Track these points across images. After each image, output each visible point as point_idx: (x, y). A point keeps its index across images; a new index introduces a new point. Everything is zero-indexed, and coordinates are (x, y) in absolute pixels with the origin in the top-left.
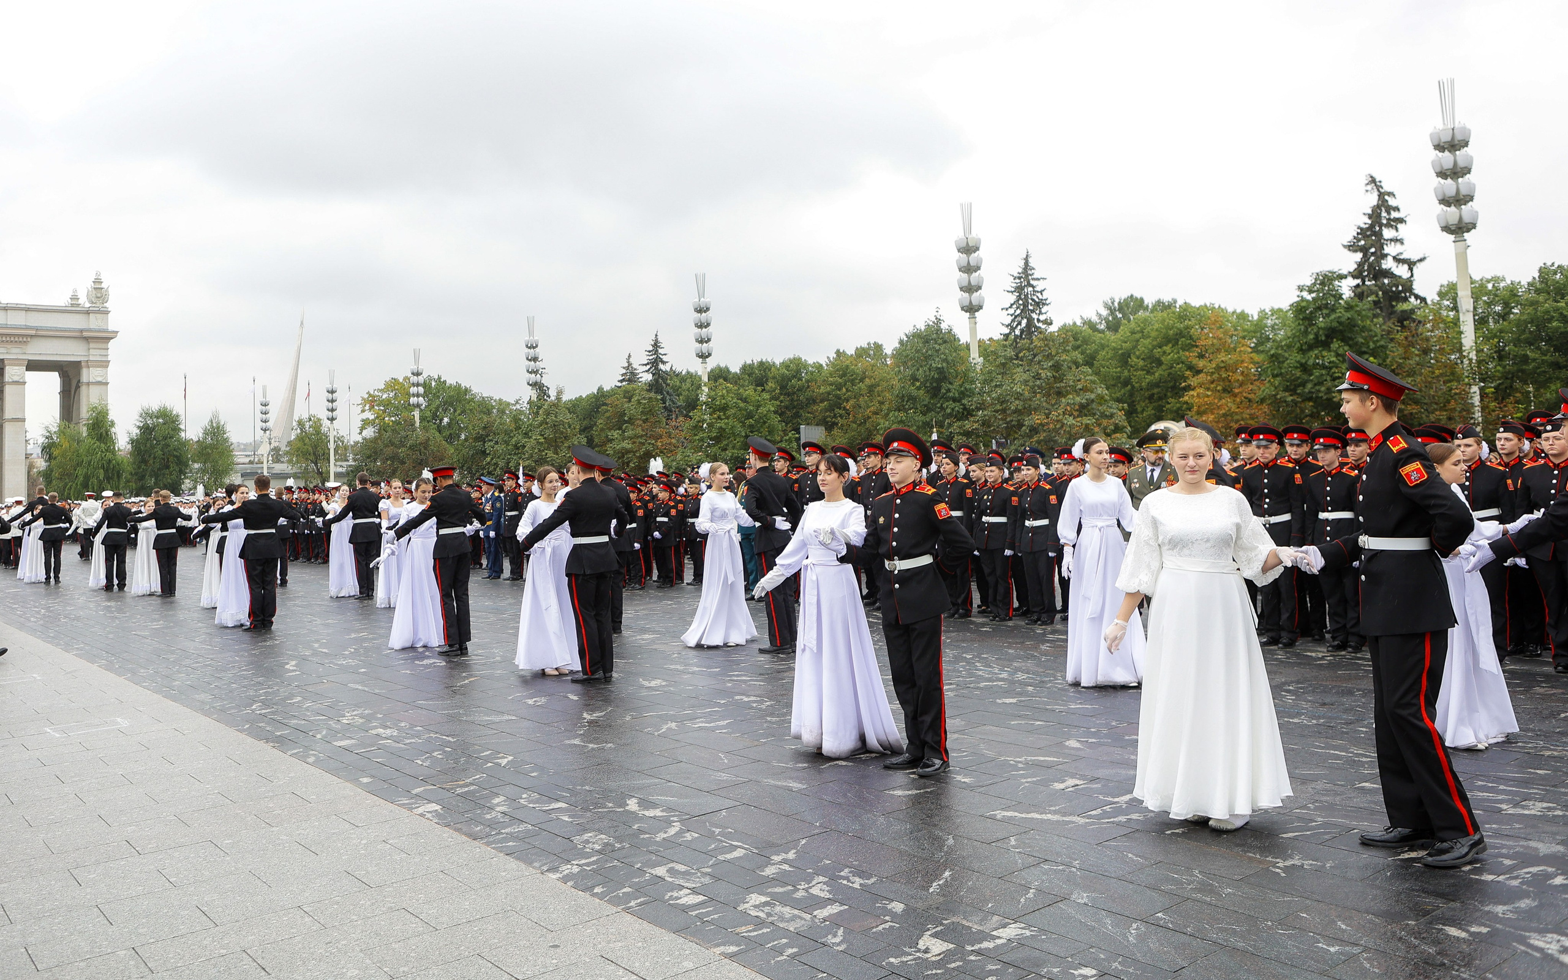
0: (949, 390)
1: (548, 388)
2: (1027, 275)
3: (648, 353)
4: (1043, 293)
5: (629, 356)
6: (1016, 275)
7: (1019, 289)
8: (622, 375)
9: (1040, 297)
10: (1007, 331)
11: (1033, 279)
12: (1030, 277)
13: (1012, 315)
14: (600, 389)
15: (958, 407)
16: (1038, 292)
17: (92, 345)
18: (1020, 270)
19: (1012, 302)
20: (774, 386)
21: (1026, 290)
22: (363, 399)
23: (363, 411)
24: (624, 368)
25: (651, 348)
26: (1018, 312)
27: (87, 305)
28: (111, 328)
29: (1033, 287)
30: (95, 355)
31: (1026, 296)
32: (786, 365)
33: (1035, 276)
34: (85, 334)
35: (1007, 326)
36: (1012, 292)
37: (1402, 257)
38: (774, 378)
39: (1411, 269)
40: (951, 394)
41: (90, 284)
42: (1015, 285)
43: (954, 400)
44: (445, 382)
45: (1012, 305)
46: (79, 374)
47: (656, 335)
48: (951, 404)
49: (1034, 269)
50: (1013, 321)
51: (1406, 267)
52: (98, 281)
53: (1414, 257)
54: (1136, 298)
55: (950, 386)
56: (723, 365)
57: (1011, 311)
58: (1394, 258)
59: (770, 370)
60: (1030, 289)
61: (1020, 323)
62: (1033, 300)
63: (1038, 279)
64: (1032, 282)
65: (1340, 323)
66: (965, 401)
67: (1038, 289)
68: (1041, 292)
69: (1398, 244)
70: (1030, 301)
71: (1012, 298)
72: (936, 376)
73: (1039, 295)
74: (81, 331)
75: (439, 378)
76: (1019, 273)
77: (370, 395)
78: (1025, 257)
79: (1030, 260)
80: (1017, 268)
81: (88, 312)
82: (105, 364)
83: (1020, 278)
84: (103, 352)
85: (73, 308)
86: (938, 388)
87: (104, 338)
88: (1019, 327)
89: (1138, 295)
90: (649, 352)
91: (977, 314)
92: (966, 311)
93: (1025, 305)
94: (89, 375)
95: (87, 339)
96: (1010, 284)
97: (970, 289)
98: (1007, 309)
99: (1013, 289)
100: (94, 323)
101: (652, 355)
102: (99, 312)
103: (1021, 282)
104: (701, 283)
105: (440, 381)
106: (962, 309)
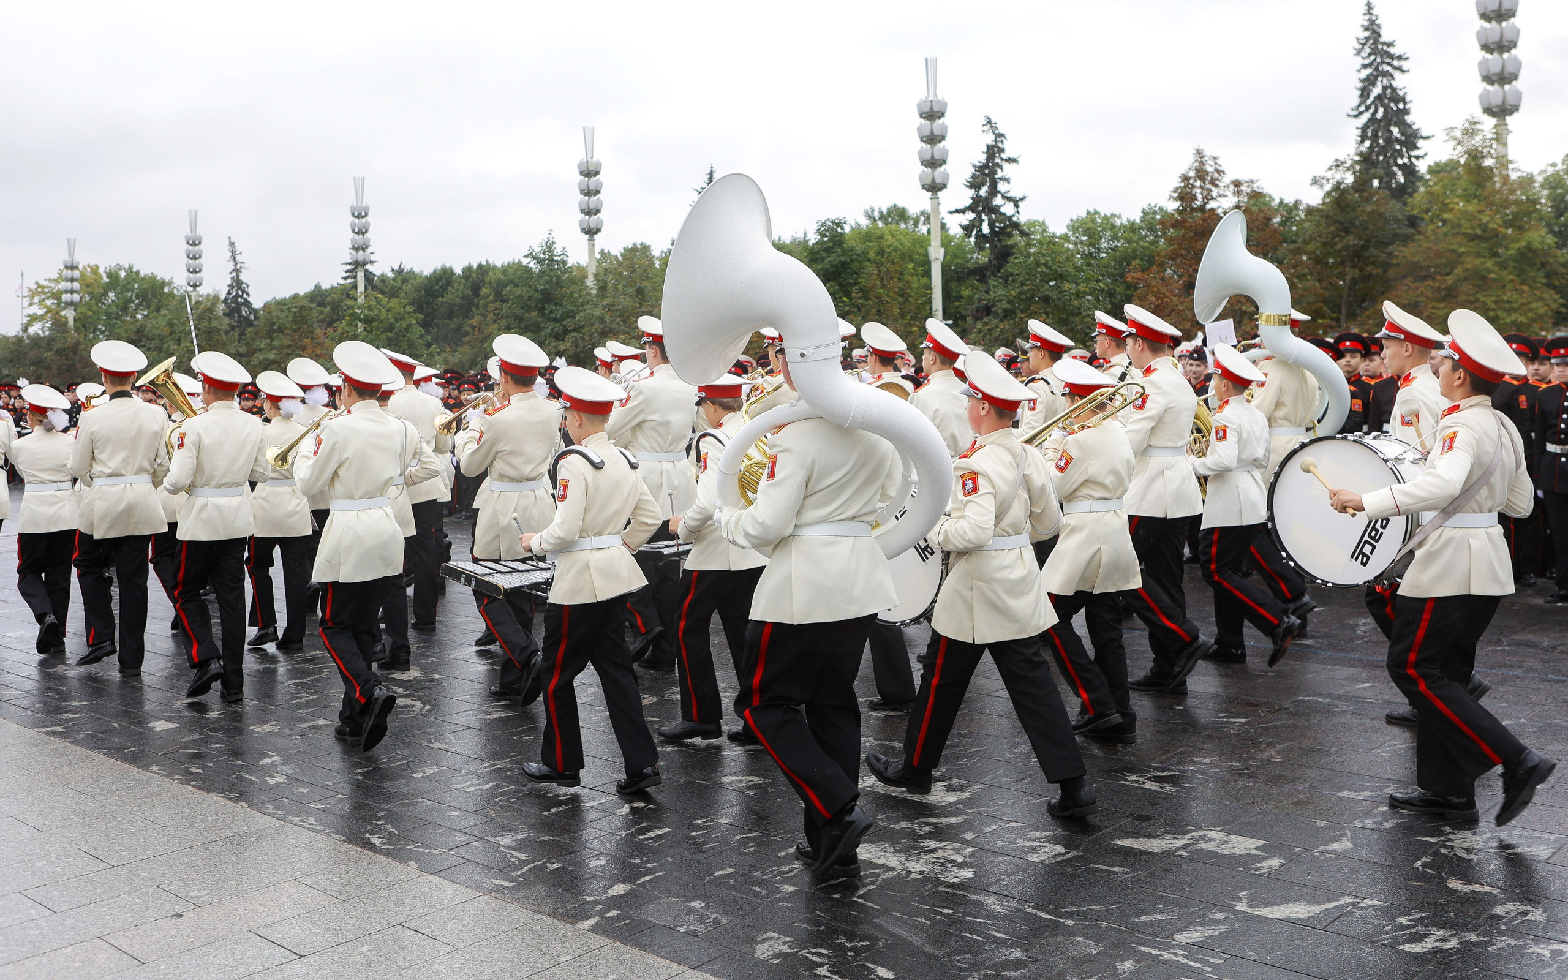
0: (551, 312)
1: (248, 286)
8: (346, 272)
14: (318, 287)
15: (558, 328)
18: (705, 183)
20: (488, 292)
22: (30, 290)
23: (30, 305)
32: (504, 270)
37: (1009, 195)
38: (490, 283)
39: (1017, 206)
40: (553, 315)
43: (556, 320)
44: (137, 273)
48: (552, 325)
51: (1012, 204)
53: (1018, 196)
54: (899, 209)
55: (553, 307)
56: (448, 266)
58: (1002, 195)
59: (488, 274)
65: (833, 266)
66: (565, 323)
69: (1006, 183)
72: (540, 297)
75: (131, 268)
76: (702, 187)
77: (39, 286)
78: (709, 171)
79: (715, 172)
80: (701, 183)
86: (543, 308)
89: (900, 205)
97: (590, 211)
104: (360, 185)
105: (132, 272)
106: (582, 231)
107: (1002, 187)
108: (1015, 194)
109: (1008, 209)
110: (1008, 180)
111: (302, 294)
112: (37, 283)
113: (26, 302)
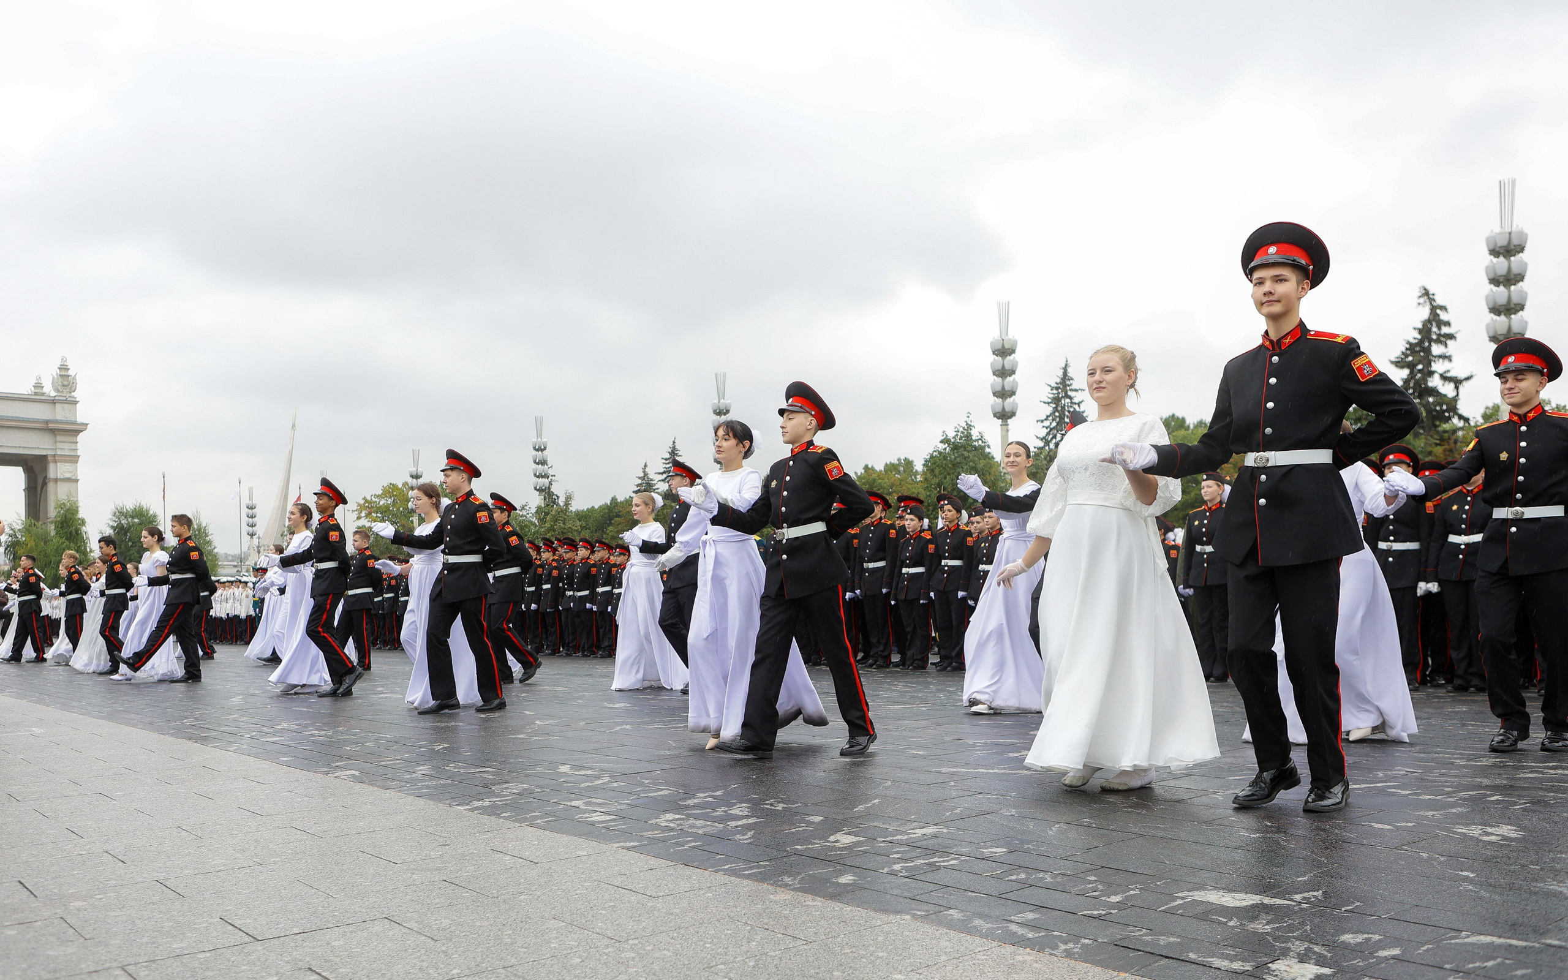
1: (558, 497)
2: (1065, 386)
3: (664, 461)
4: (1081, 405)
5: (646, 466)
6: (1052, 385)
7: (1056, 400)
8: (638, 486)
9: (1078, 409)
10: (1041, 444)
11: (1071, 390)
12: (1068, 388)
13: (1047, 428)
14: (614, 500)
16: (1075, 404)
17: (59, 438)
18: (1058, 380)
19: (1048, 414)
21: (1063, 402)
23: (359, 518)
24: (639, 478)
25: (668, 456)
26: (1054, 424)
27: (53, 394)
28: (79, 420)
29: (1070, 398)
30: (63, 449)
31: (1063, 408)
33: (1073, 387)
34: (51, 426)
35: (1042, 439)
36: (1048, 403)
37: (1449, 375)
39: (1457, 388)
41: (55, 371)
42: (1052, 396)
45: (1048, 417)
46: (45, 469)
47: (674, 442)
49: (1072, 379)
50: (1048, 434)
51: (1452, 385)
52: (64, 368)
53: (1461, 375)
54: (1177, 418)
57: (1047, 423)
58: (1441, 375)
60: (1068, 400)
61: (1055, 437)
62: (1069, 412)
63: (1076, 390)
64: (1070, 393)
67: (1076, 400)
68: (1079, 404)
69: (1446, 362)
70: (1067, 413)
71: (1049, 410)
73: (1076, 407)
74: (47, 422)
76: (1057, 383)
77: (370, 499)
78: (1064, 366)
79: (1069, 370)
80: (1055, 378)
81: (53, 402)
82: (74, 459)
83: (1057, 389)
84: (73, 446)
85: (37, 397)
87: (74, 431)
88: (1054, 441)
89: (1180, 414)
90: (666, 459)
91: (1009, 421)
92: (999, 418)
93: (1061, 417)
94: (56, 470)
95: (53, 432)
96: (1047, 394)
97: (1003, 394)
98: (1042, 421)
99: (1050, 400)
100: (60, 413)
101: (668, 463)
102: (65, 402)
103: (1059, 393)
104: (721, 383)
106: (995, 415)
107: (1438, 367)
108: (1457, 371)
109: (1448, 390)
110: (1448, 358)
111: (596, 507)
112: (364, 498)
113: (355, 515)
